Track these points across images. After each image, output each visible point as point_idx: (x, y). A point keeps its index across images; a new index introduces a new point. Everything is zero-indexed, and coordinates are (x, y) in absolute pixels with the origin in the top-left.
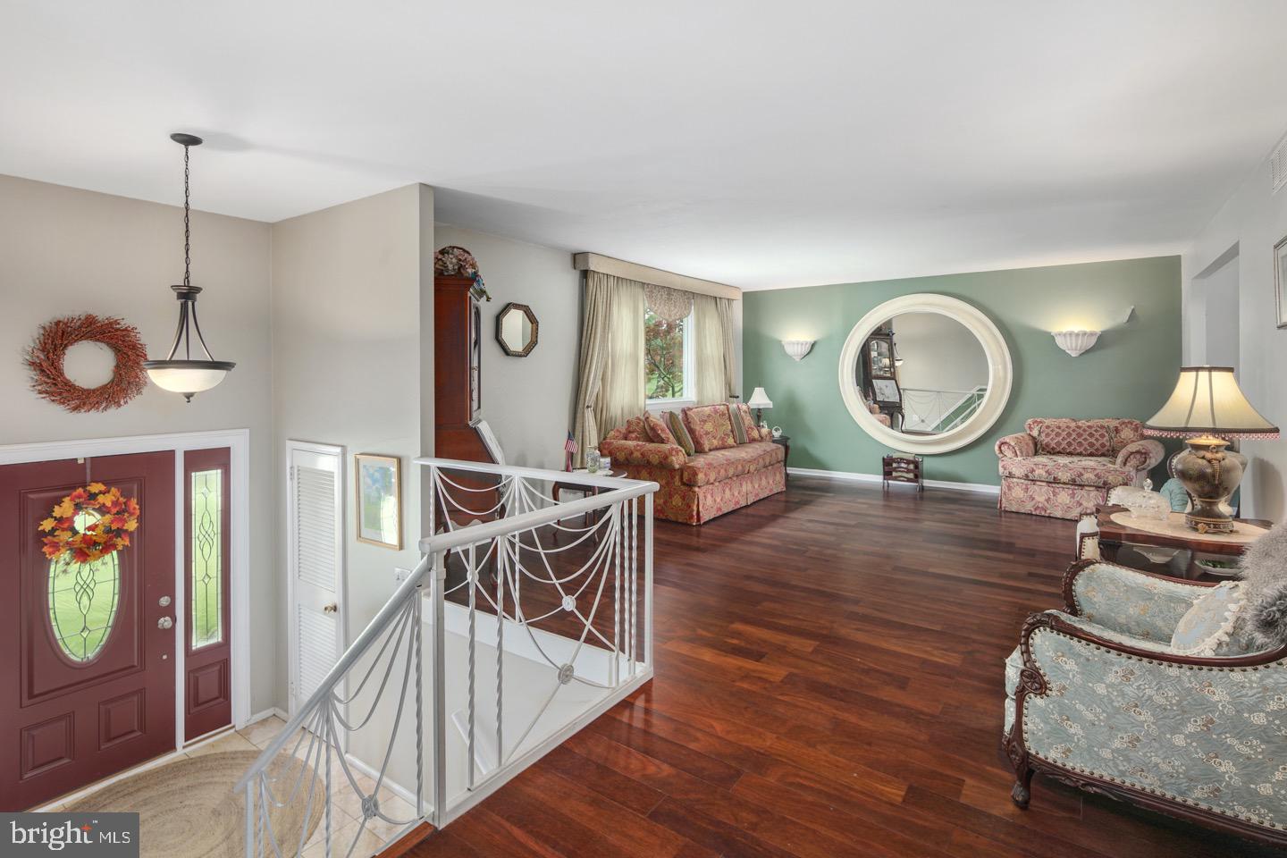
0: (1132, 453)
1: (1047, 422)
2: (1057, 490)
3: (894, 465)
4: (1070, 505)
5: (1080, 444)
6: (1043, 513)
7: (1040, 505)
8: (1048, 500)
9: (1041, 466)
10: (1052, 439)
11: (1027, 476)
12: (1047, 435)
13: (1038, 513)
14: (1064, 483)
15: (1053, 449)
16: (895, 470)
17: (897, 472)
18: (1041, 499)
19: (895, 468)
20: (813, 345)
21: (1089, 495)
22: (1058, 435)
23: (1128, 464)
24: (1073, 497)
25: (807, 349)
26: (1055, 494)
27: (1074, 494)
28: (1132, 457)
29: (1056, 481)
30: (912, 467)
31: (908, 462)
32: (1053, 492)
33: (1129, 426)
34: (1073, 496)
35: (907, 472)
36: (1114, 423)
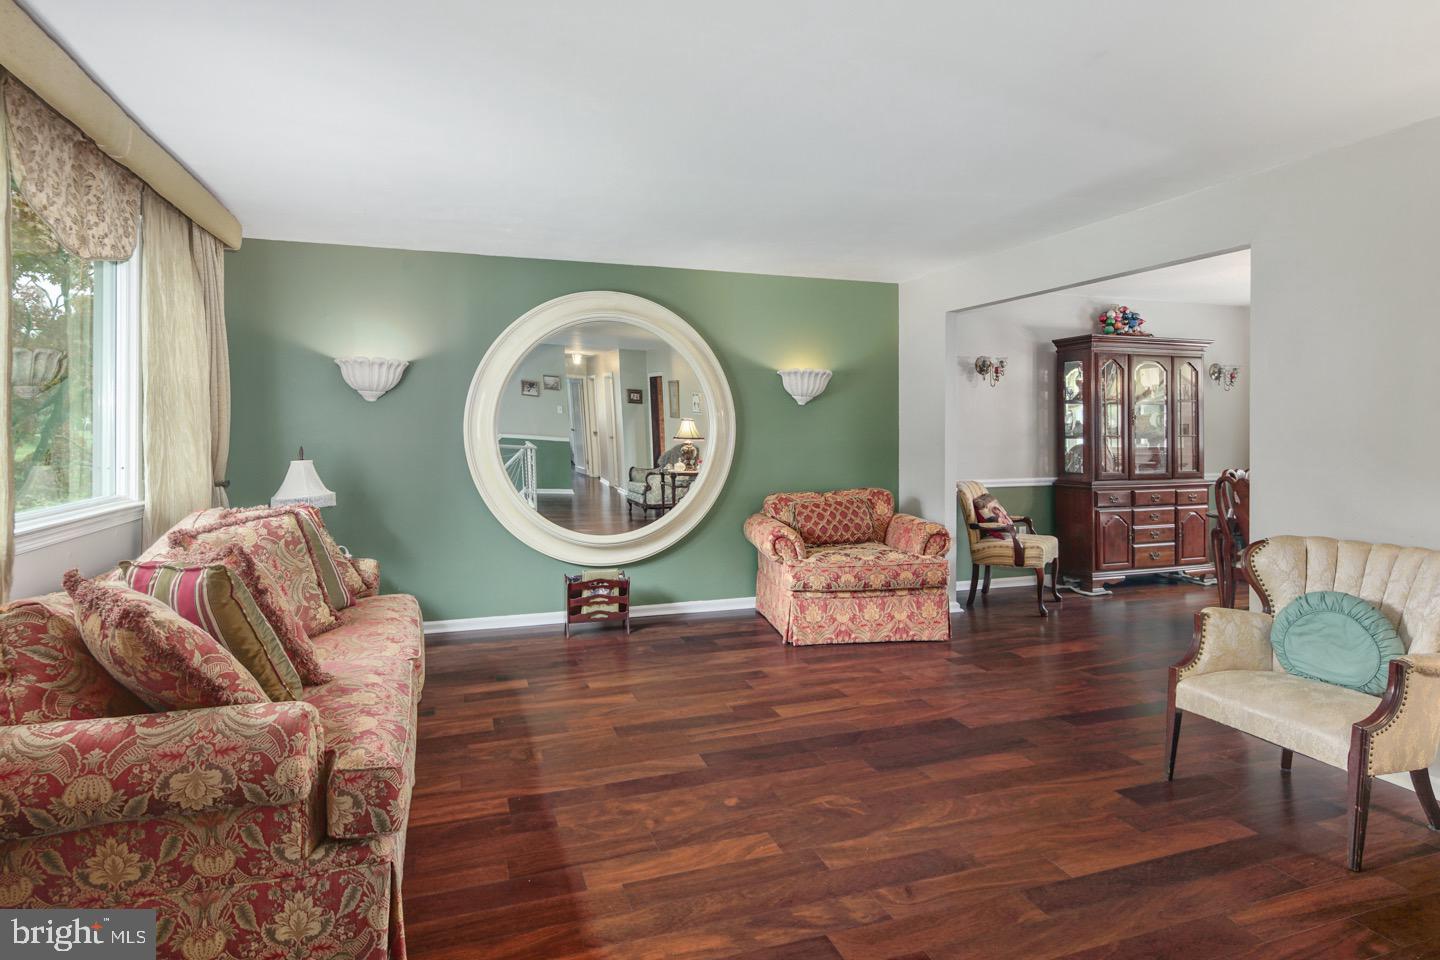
0: (932, 536)
1: (797, 498)
2: (863, 602)
3: (586, 594)
4: (880, 621)
5: (846, 528)
6: (847, 640)
7: (843, 628)
8: (853, 619)
9: (847, 569)
10: (816, 524)
11: (829, 586)
12: (808, 518)
13: (840, 640)
14: (875, 590)
15: (819, 537)
16: (588, 602)
17: (590, 605)
18: (843, 618)
19: (589, 598)
20: (407, 371)
21: (900, 602)
22: (821, 517)
23: (928, 551)
24: (883, 609)
25: (393, 377)
26: (861, 608)
27: (884, 604)
28: (932, 541)
29: (867, 588)
30: (616, 592)
31: (611, 584)
32: (860, 605)
33: (881, 497)
34: (882, 607)
35: (607, 603)
36: (865, 495)
